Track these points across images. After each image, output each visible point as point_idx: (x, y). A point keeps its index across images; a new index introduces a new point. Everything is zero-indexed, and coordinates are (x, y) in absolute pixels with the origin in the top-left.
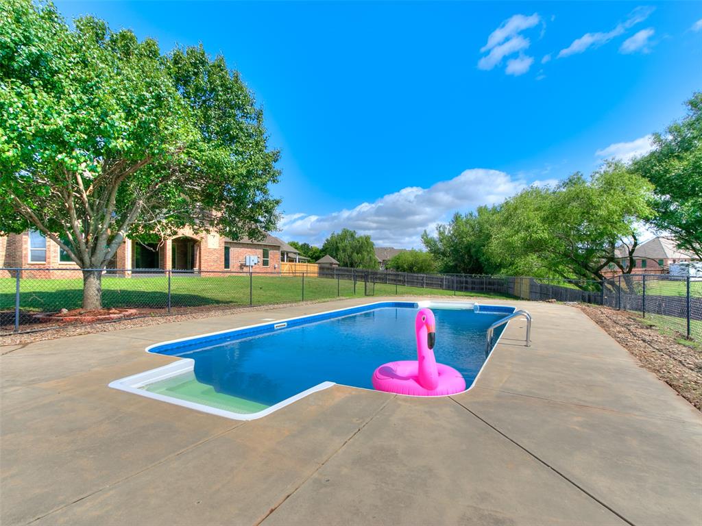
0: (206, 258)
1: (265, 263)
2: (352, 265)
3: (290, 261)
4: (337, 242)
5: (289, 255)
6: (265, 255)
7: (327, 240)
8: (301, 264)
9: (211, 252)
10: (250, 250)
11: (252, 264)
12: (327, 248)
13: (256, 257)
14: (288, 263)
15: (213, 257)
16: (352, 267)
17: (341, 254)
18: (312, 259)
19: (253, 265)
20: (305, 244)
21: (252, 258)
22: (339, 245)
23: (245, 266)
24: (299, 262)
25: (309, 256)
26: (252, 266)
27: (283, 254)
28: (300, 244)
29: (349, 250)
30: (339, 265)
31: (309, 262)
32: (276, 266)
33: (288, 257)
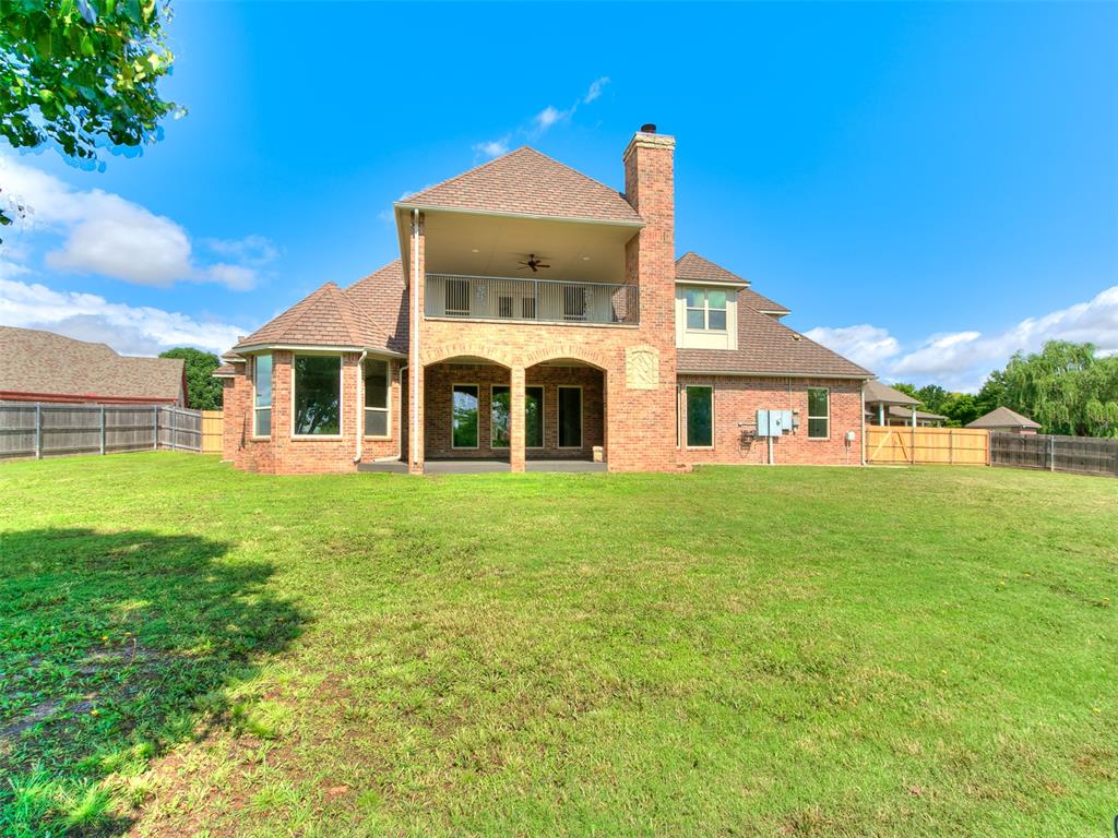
0: (622, 416)
1: (817, 429)
2: (1082, 430)
3: (893, 424)
4: (1029, 377)
5: (892, 410)
6: (816, 406)
7: (996, 374)
8: (922, 429)
9: (635, 400)
10: (766, 393)
11: (776, 431)
12: (996, 392)
13: (790, 413)
14: (889, 428)
15: (643, 414)
16: (1080, 434)
17: (1043, 403)
18: (952, 419)
19: (779, 434)
20: (930, 389)
21: (775, 415)
22: (1034, 381)
23: (754, 436)
24: (919, 424)
25: (943, 413)
26: (776, 439)
27: (873, 407)
28: (918, 388)
29: (1071, 394)
30: (1039, 431)
31: (944, 424)
32: (852, 436)
33: (887, 414)
